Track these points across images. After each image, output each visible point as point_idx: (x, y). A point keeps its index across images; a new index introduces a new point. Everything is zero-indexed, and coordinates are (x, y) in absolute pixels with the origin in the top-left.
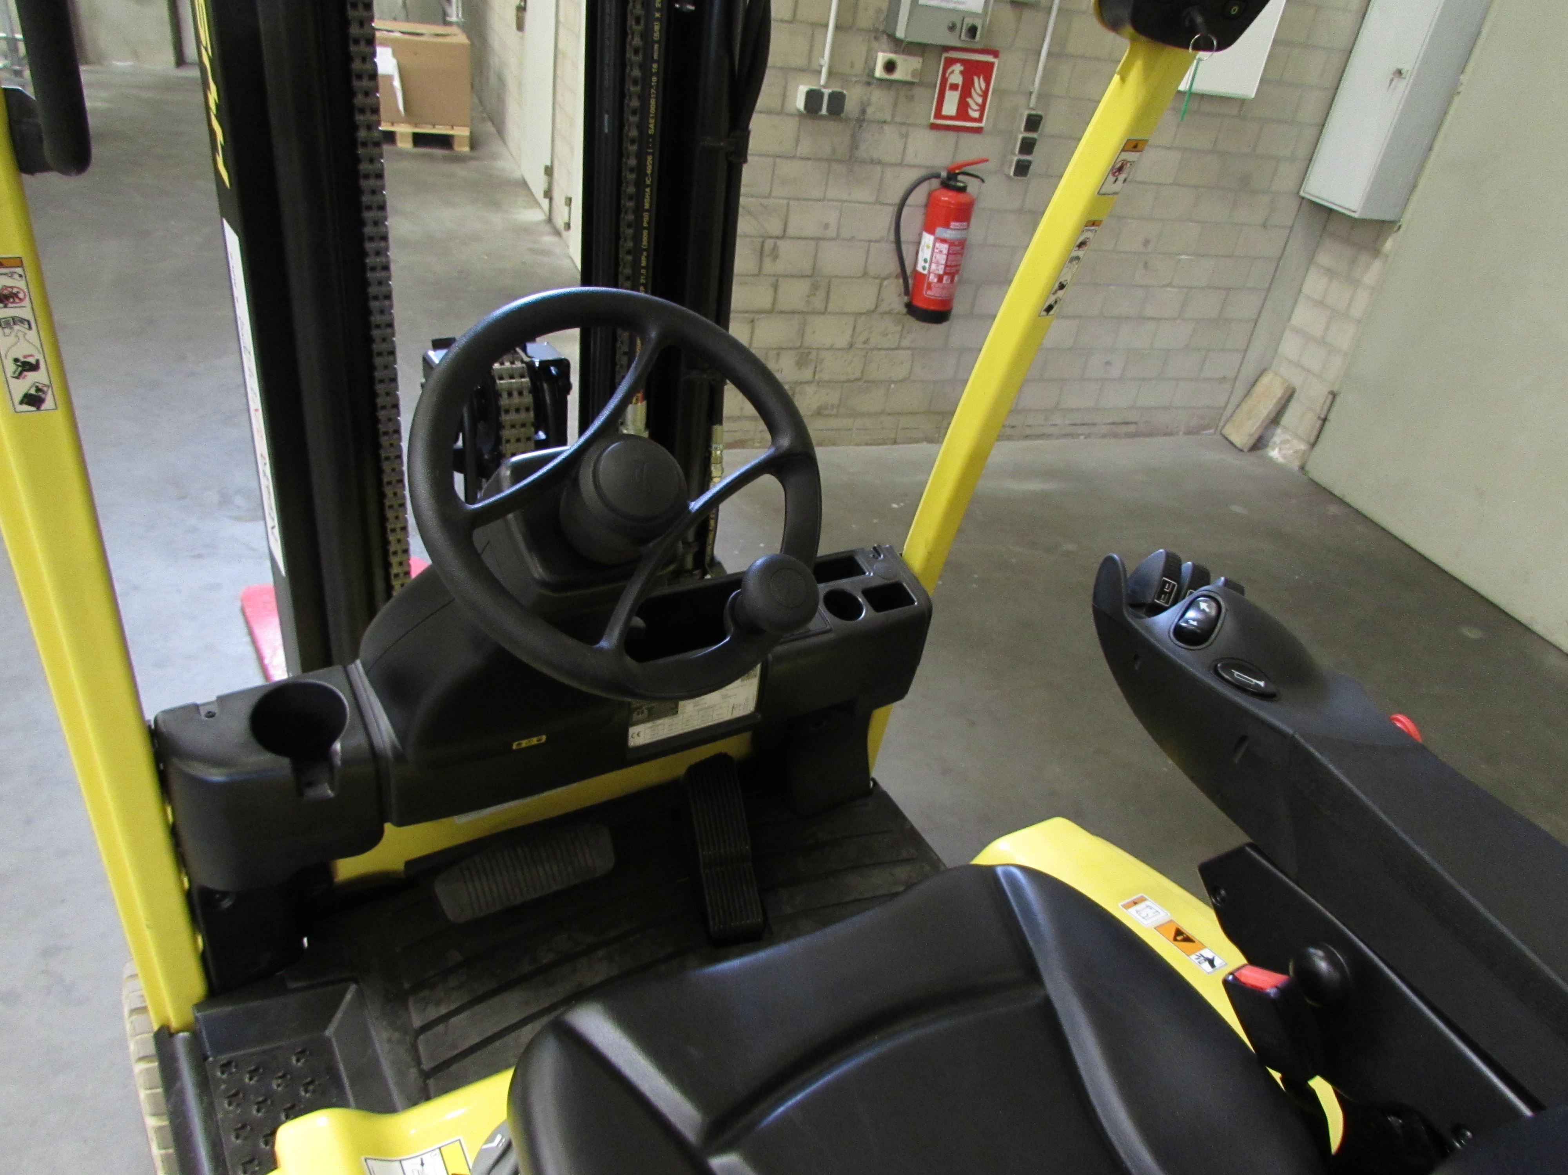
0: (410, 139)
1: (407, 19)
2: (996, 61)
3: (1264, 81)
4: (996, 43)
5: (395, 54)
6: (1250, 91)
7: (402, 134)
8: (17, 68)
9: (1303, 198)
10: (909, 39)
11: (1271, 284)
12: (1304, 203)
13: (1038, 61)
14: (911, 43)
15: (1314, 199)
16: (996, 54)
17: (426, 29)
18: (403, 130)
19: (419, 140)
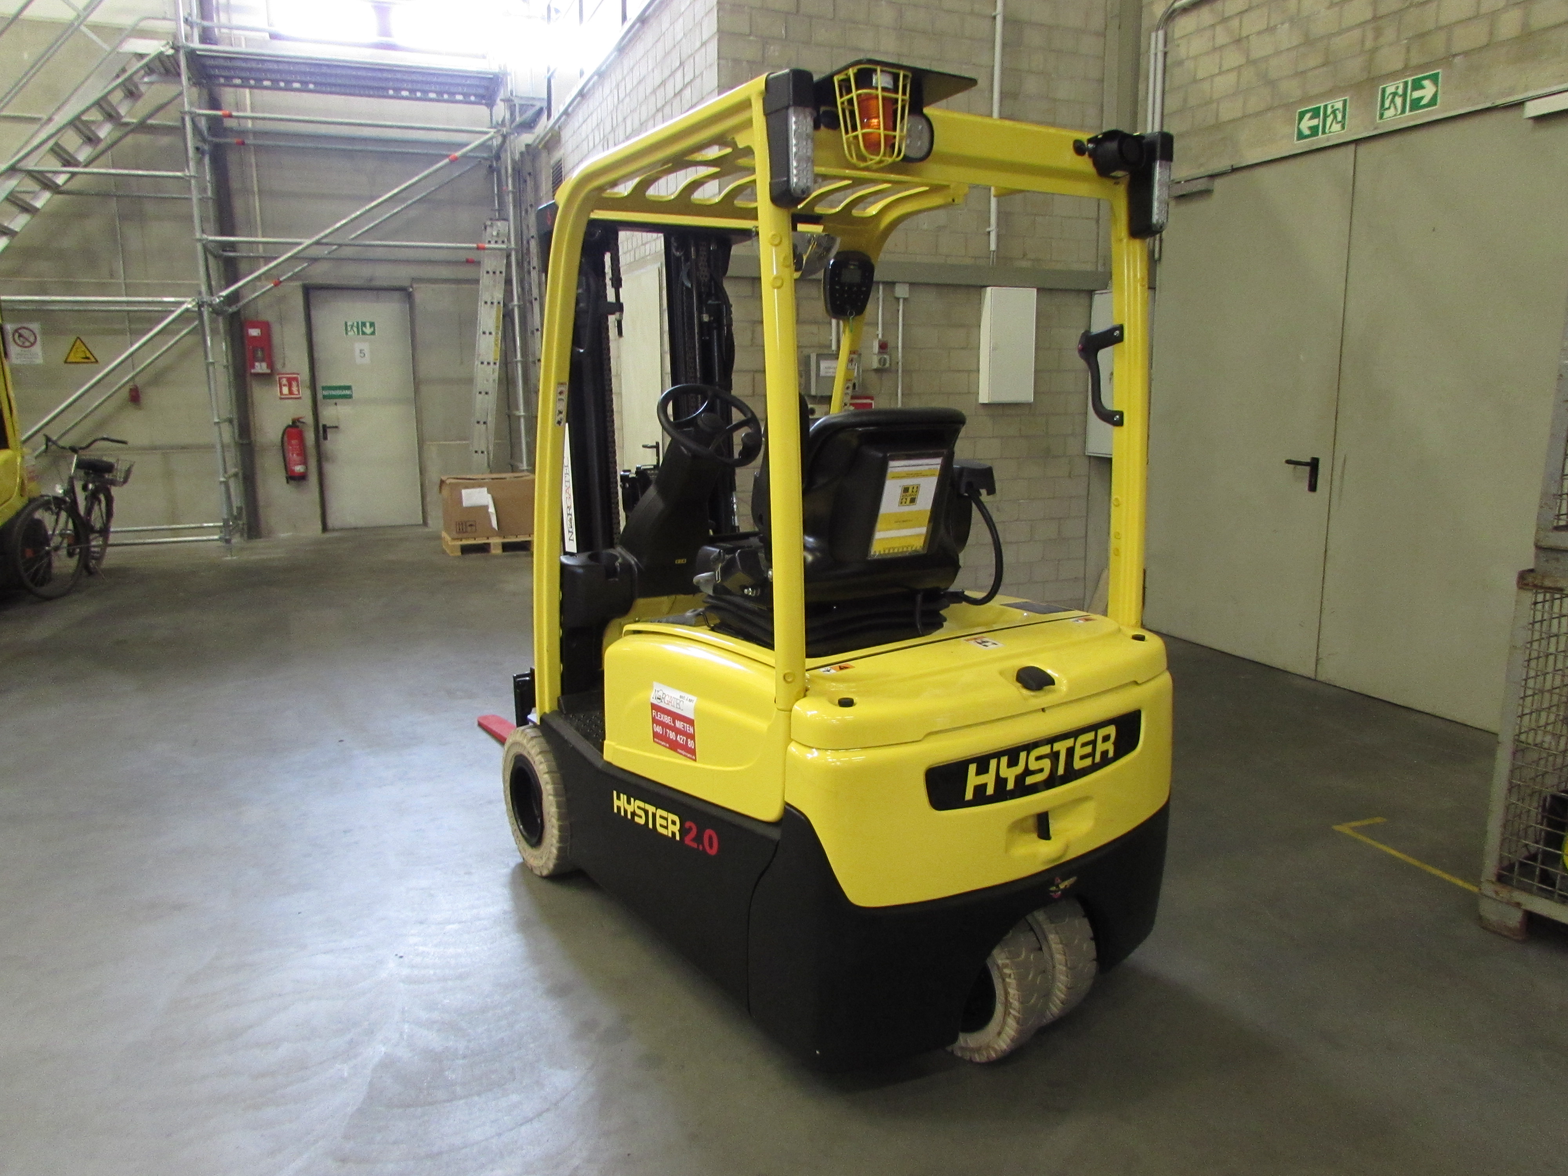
0: (500, 547)
1: (491, 472)
2: (873, 402)
3: (1035, 393)
4: (872, 392)
5: (489, 492)
6: (1031, 399)
7: (495, 544)
8: (227, 537)
9: (1090, 457)
10: (819, 394)
11: (1087, 512)
12: (1092, 460)
13: (897, 399)
14: (822, 397)
15: (1095, 455)
16: (872, 398)
17: (508, 475)
18: (496, 541)
19: (506, 547)
